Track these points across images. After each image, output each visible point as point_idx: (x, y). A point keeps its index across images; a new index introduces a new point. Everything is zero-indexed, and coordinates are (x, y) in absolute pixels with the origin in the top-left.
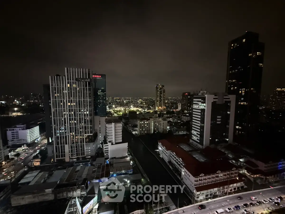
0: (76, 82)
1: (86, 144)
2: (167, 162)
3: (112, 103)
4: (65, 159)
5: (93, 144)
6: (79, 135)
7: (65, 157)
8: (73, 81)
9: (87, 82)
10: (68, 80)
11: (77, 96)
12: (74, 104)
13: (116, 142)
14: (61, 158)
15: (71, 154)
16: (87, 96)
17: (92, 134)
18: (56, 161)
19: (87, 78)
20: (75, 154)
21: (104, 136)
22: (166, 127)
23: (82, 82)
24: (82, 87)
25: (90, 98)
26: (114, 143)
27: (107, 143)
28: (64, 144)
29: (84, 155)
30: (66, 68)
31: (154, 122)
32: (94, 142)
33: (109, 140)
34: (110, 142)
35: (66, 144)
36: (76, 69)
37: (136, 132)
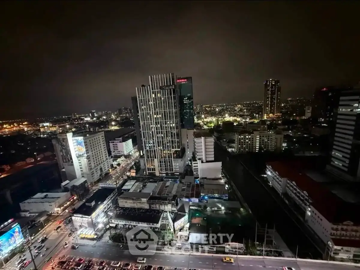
0: (160, 91)
1: (174, 160)
2: (280, 194)
3: (201, 112)
4: (155, 173)
5: (181, 160)
6: (167, 149)
7: (155, 171)
8: (157, 90)
9: (172, 89)
10: (153, 90)
11: (162, 107)
12: (160, 116)
13: (207, 160)
14: (151, 172)
15: (161, 169)
16: (172, 106)
17: (179, 149)
18: (148, 174)
19: (172, 84)
20: (164, 169)
21: (193, 152)
22: (281, 144)
23: (166, 90)
24: (167, 96)
25: (176, 108)
26: (204, 161)
27: (196, 161)
28: (153, 158)
29: (173, 171)
30: (150, 77)
31: (260, 137)
32: (182, 158)
33: (198, 157)
34: (199, 159)
35: (155, 158)
36: (160, 75)
37: (233, 149)
